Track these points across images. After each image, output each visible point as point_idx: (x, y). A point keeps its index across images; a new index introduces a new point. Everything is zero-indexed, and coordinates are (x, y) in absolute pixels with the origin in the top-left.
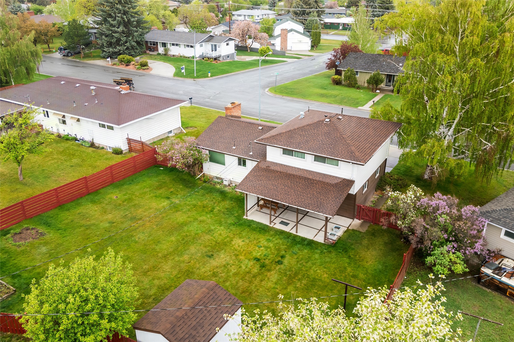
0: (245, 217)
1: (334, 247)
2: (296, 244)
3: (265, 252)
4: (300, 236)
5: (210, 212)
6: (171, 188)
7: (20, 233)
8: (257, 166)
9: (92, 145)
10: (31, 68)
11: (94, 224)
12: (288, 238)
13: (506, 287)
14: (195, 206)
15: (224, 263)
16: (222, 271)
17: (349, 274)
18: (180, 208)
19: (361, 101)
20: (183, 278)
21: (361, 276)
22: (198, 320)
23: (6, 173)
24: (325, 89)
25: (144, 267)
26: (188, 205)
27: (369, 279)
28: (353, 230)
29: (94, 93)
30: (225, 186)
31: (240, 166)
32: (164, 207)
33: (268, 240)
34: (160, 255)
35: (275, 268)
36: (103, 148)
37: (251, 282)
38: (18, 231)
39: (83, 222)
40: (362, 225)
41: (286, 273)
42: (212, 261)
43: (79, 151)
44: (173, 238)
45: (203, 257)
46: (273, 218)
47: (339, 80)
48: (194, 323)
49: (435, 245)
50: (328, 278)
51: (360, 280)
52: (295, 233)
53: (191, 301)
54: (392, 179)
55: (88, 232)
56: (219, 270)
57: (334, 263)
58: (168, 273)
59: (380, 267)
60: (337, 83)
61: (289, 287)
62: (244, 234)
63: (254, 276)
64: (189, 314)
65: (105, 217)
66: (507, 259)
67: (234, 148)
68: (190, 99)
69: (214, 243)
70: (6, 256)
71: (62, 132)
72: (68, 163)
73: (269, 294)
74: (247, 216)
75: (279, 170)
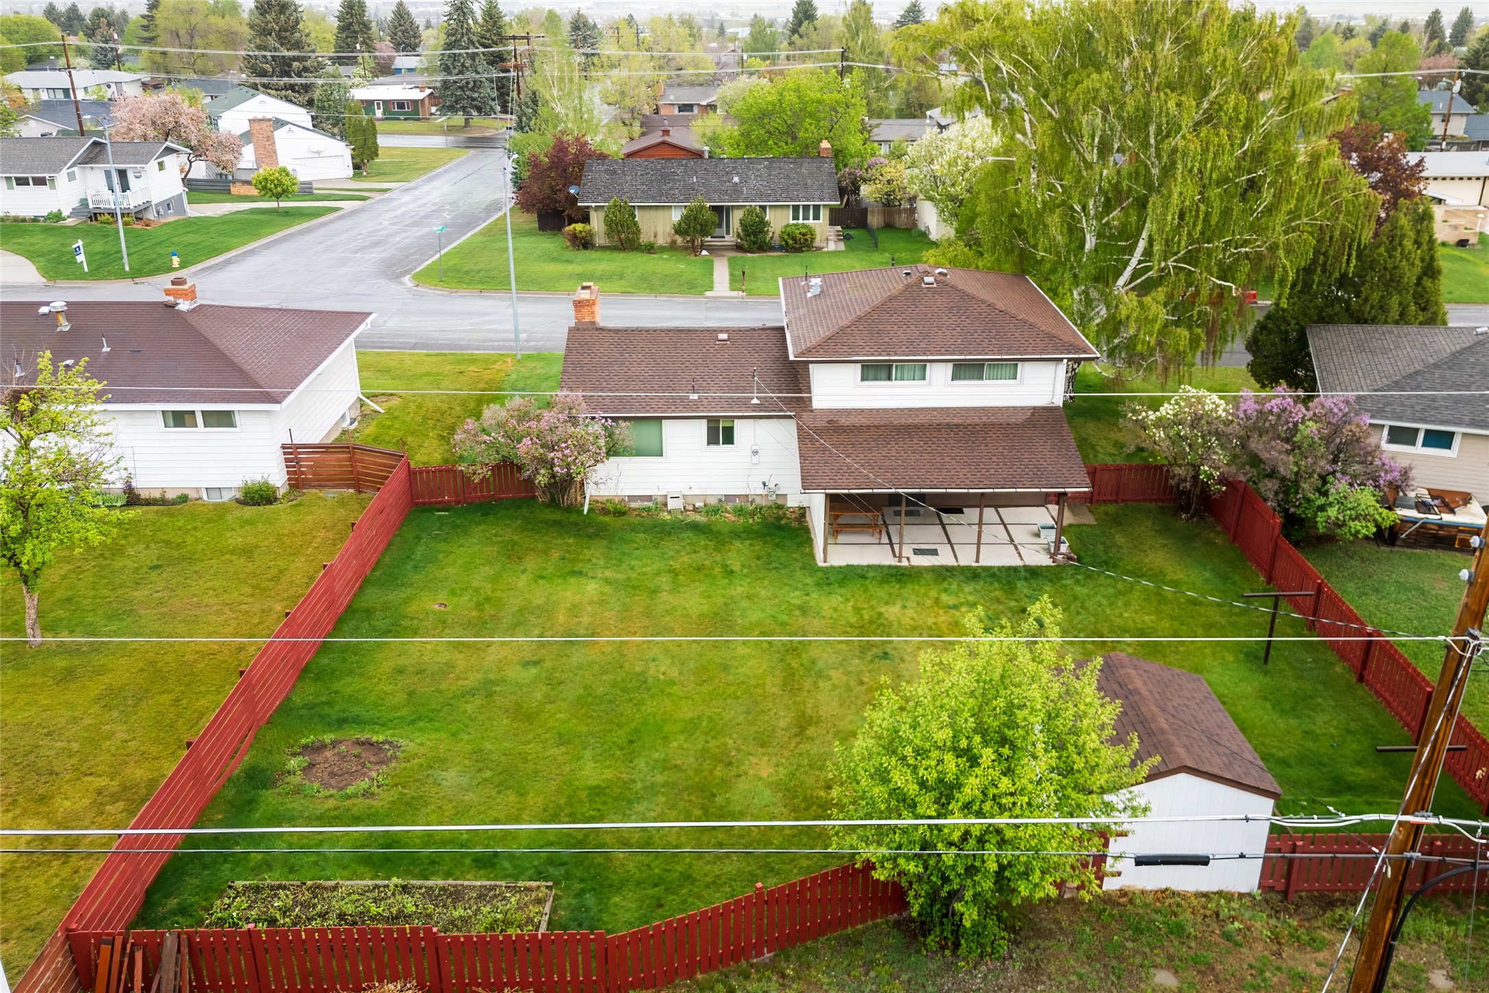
0: (823, 564)
4: (988, 568)
7: (312, 765)
8: (803, 426)
9: (134, 498)
11: (489, 682)
13: (1453, 531)
28: (1071, 526)
29: (64, 325)
30: (675, 511)
31: (714, 447)
36: (184, 499)
38: (301, 761)
45: (874, 663)
47: (590, 235)
52: (975, 564)
55: (504, 702)
60: (586, 243)
67: (695, 397)
74: (825, 561)
75: (868, 423)
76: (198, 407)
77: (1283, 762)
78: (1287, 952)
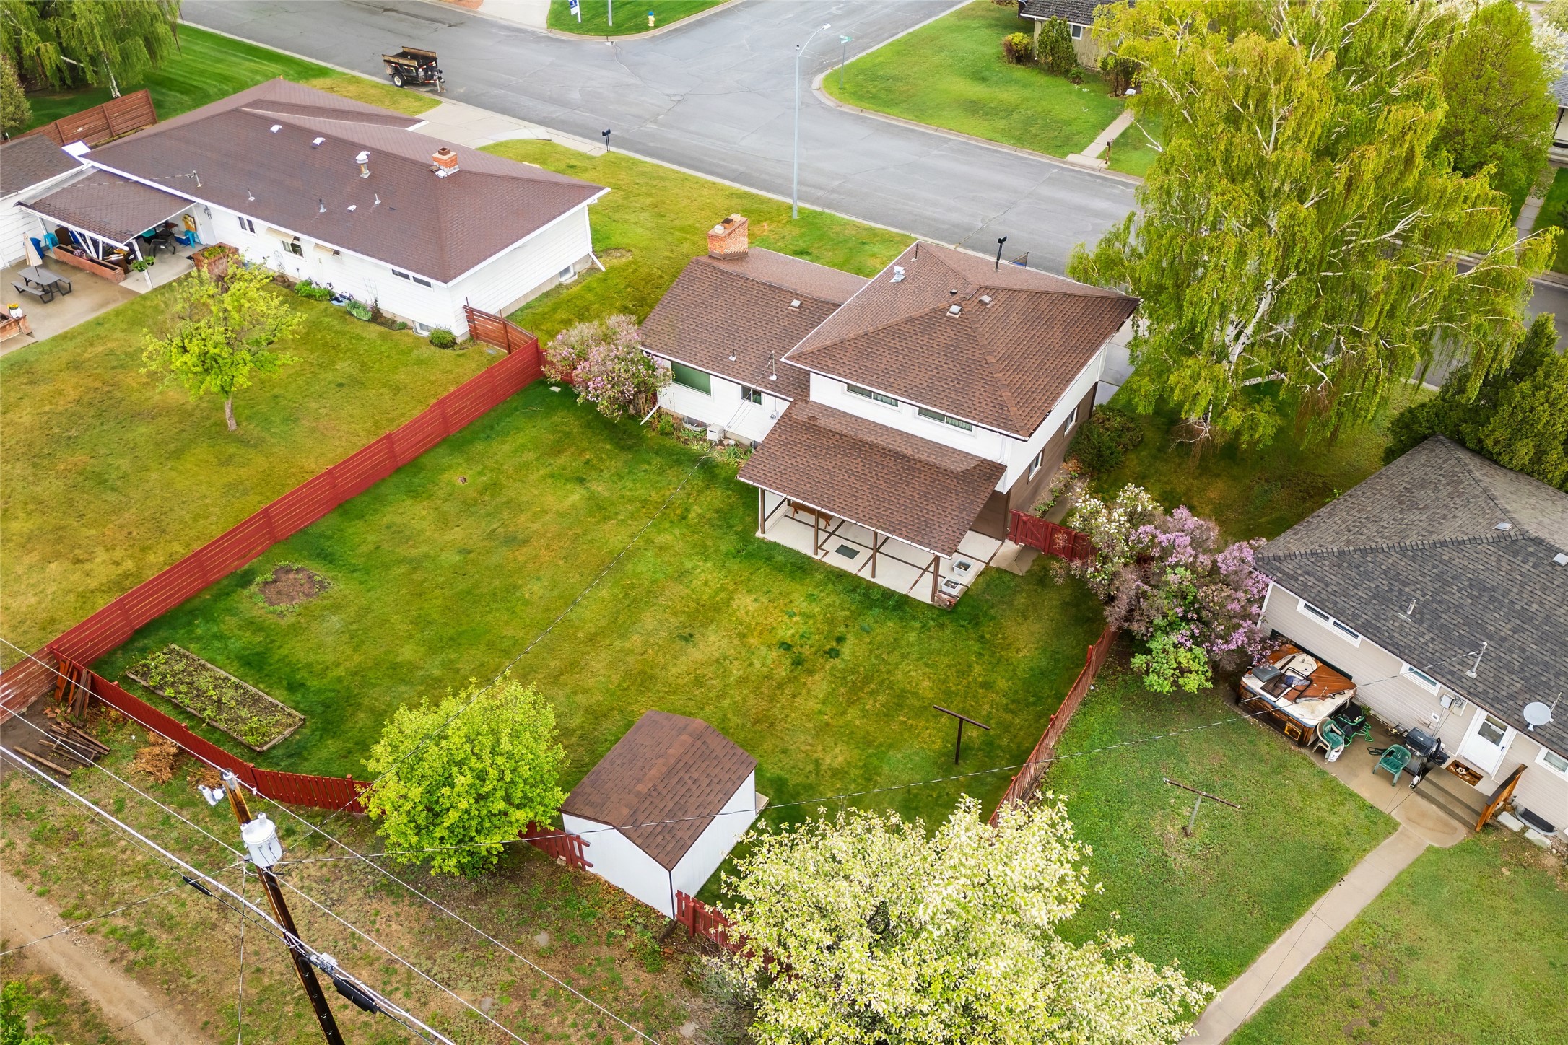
0: (759, 534)
1: (949, 613)
2: (870, 608)
3: (803, 628)
4: (879, 586)
5: (679, 521)
6: (585, 450)
7: (275, 581)
8: (787, 415)
9: (376, 316)
10: (158, 40)
11: (426, 556)
12: (854, 590)
13: (1284, 719)
14: (645, 503)
15: (717, 655)
16: (714, 673)
17: (975, 680)
18: (612, 509)
19: (1079, 133)
20: (633, 690)
21: (1002, 684)
22: (677, 798)
23: (189, 408)
24: (984, 80)
25: (552, 665)
26: (631, 501)
27: (1016, 691)
28: (999, 570)
29: (366, 174)
30: (712, 445)
31: (747, 402)
32: (573, 506)
33: (811, 597)
34: (580, 634)
35: (823, 667)
36: (404, 326)
37: (772, 700)
38: (269, 576)
39: (403, 551)
40: (1019, 557)
41: (844, 678)
42: (690, 649)
43: (347, 337)
44: (605, 593)
45: (673, 640)
46: (823, 536)
47: (1026, 49)
48: (671, 804)
49: (1158, 628)
50: (932, 689)
51: (997, 693)
52: (869, 578)
53: (661, 761)
54: (1107, 429)
55: (418, 576)
56: (708, 672)
57: (947, 654)
58: (603, 679)
59: (1044, 662)
60: (1020, 56)
61: (850, 711)
62: (758, 580)
63: (780, 686)
64: (660, 788)
65: (448, 537)
66: (1304, 656)
67: (733, 358)
68: (604, 134)
69: (693, 605)
70: (259, 638)
71: (291, 273)
72: (330, 376)
73: (810, 725)
74: (763, 532)
75: (838, 430)
76: (412, 274)
78: (630, 963)
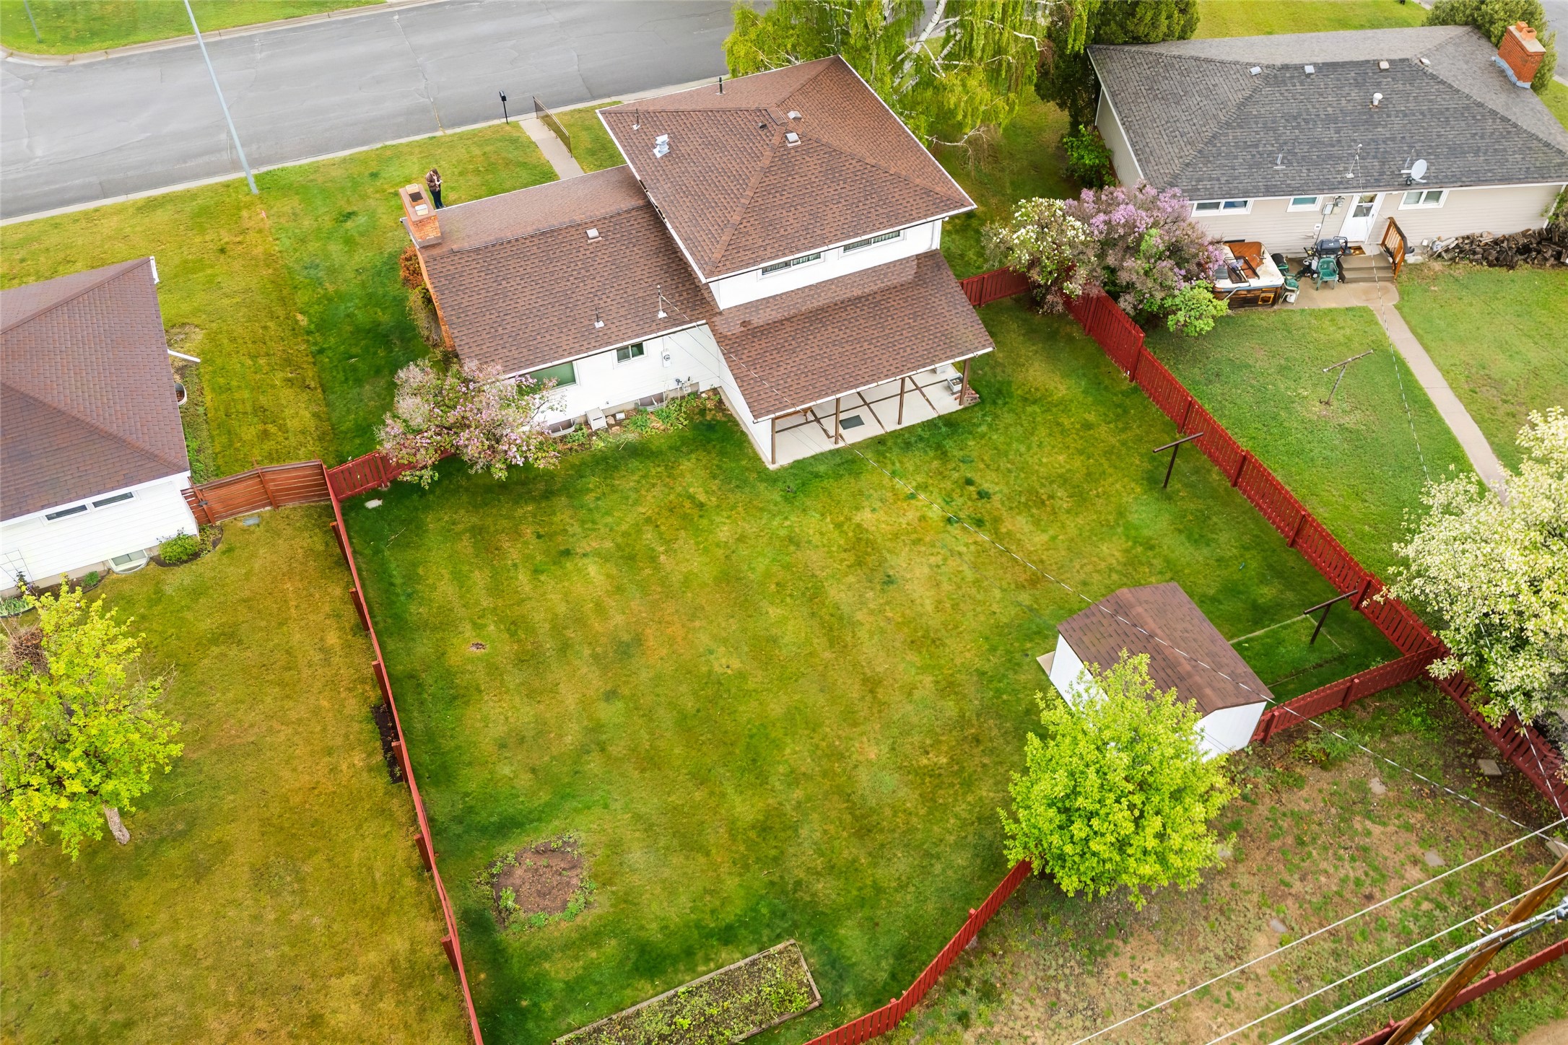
0: (770, 467)
1: (983, 402)
7: (517, 892)
8: (720, 338)
11: (588, 730)
13: (1257, 293)
15: (928, 570)
21: (1092, 417)
27: (1105, 414)
31: (623, 363)
32: (607, 577)
35: (998, 510)
36: (95, 577)
41: (1020, 503)
51: (1100, 426)
63: (1001, 548)
65: (571, 699)
67: (600, 324)
74: (773, 462)
75: (779, 317)
76: (88, 502)
77: (1214, 600)
78: (1284, 797)
